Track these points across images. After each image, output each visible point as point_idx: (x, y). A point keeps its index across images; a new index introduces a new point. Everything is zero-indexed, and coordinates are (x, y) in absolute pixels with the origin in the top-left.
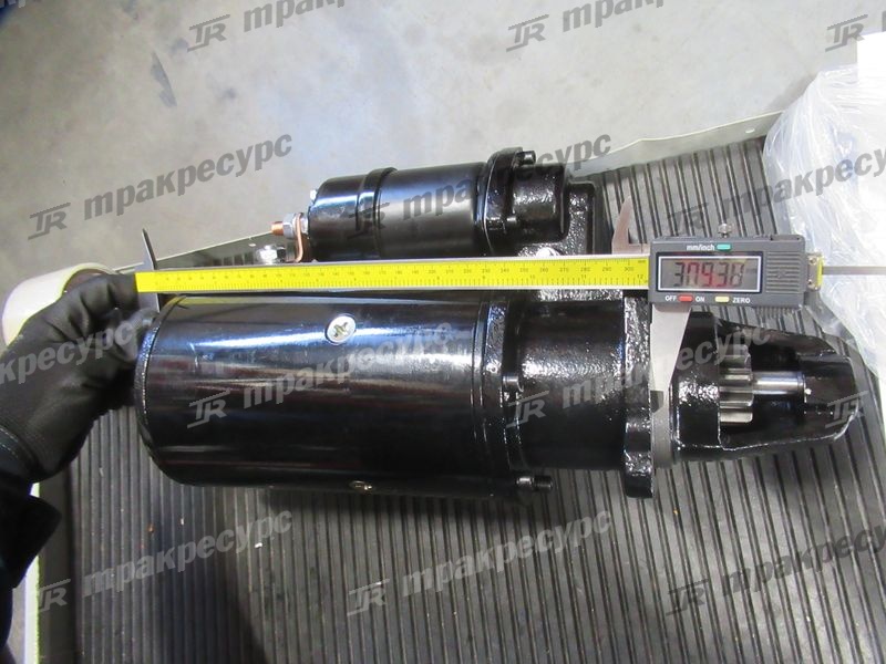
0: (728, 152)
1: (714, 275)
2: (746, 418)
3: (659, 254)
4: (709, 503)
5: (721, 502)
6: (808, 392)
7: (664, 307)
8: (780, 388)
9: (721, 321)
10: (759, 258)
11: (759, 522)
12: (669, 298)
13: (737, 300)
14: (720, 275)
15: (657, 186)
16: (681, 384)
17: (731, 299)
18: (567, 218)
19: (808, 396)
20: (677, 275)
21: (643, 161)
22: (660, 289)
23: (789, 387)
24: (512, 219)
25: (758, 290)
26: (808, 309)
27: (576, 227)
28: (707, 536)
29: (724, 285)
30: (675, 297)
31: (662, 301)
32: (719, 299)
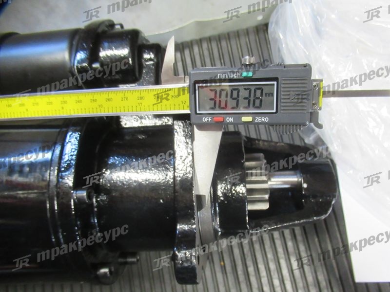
0: (247, 32)
1: (240, 99)
2: (265, 206)
3: (196, 82)
4: (242, 255)
5: (249, 254)
6: (305, 186)
7: (203, 127)
8: (285, 183)
9: (246, 137)
10: (275, 83)
11: (272, 266)
12: (205, 120)
13: (259, 119)
14: (245, 98)
15: (206, 53)
16: (219, 187)
17: (254, 119)
18: (141, 66)
19: (305, 189)
20: (211, 99)
21: (197, 37)
22: (198, 112)
23: (292, 182)
24: (96, 65)
25: (274, 111)
26: (312, 124)
27: (147, 73)
28: (242, 278)
29: (248, 107)
30: (210, 119)
31: (200, 122)
32: (245, 119)
